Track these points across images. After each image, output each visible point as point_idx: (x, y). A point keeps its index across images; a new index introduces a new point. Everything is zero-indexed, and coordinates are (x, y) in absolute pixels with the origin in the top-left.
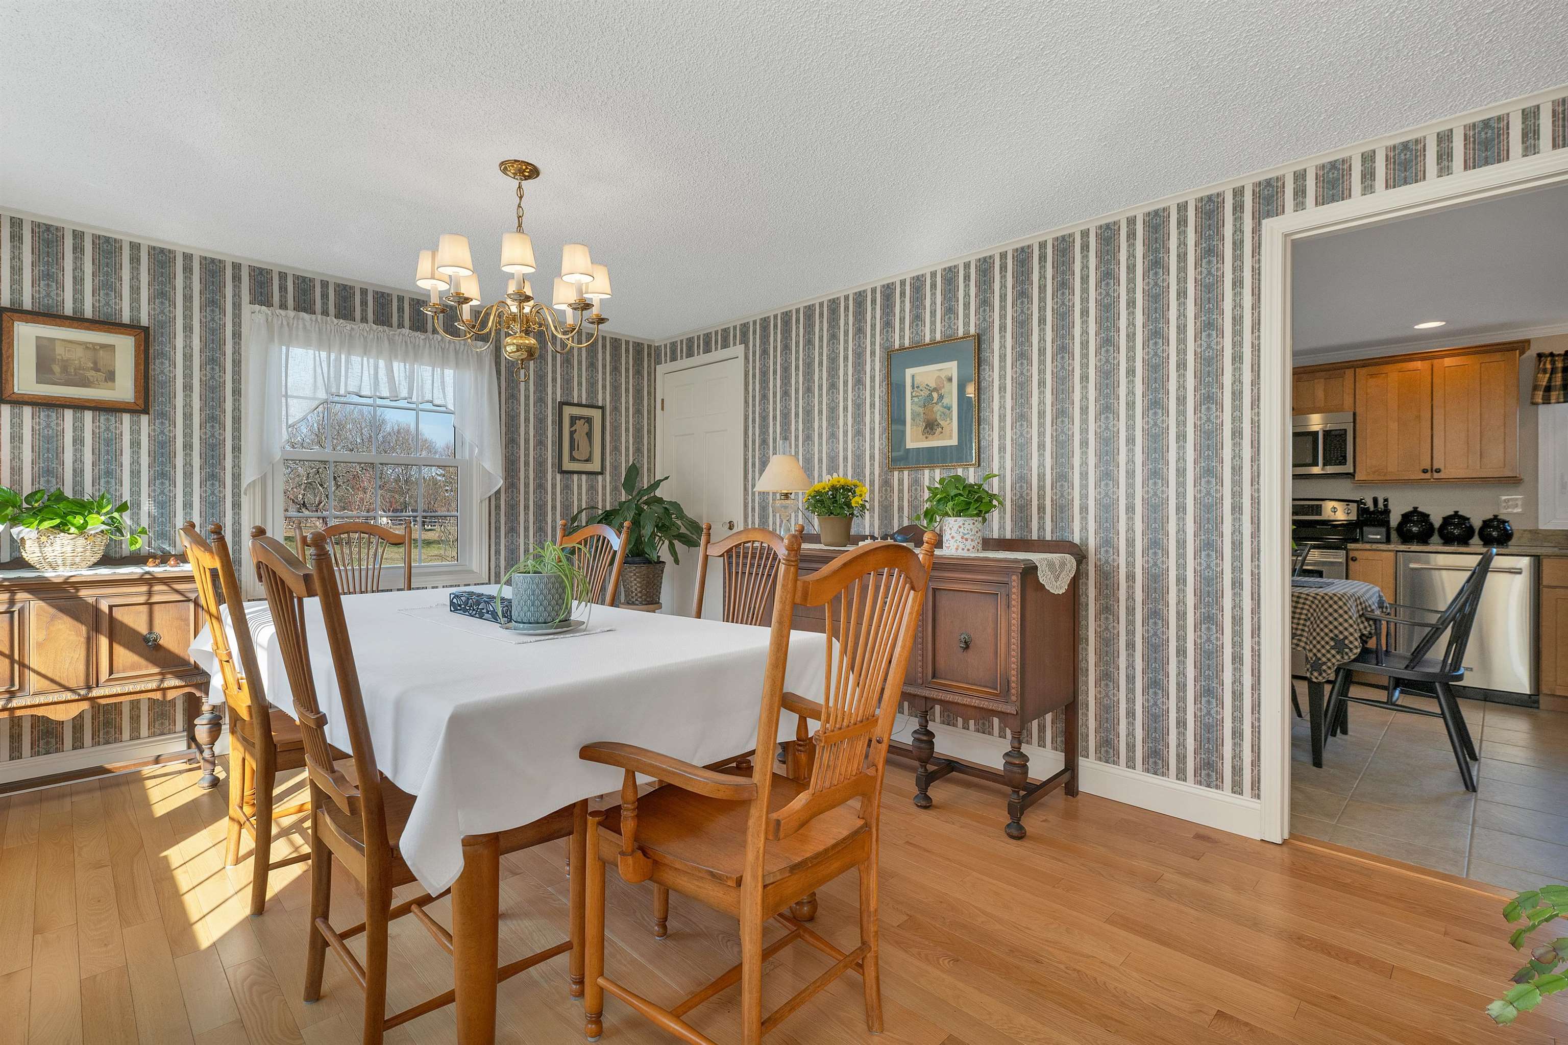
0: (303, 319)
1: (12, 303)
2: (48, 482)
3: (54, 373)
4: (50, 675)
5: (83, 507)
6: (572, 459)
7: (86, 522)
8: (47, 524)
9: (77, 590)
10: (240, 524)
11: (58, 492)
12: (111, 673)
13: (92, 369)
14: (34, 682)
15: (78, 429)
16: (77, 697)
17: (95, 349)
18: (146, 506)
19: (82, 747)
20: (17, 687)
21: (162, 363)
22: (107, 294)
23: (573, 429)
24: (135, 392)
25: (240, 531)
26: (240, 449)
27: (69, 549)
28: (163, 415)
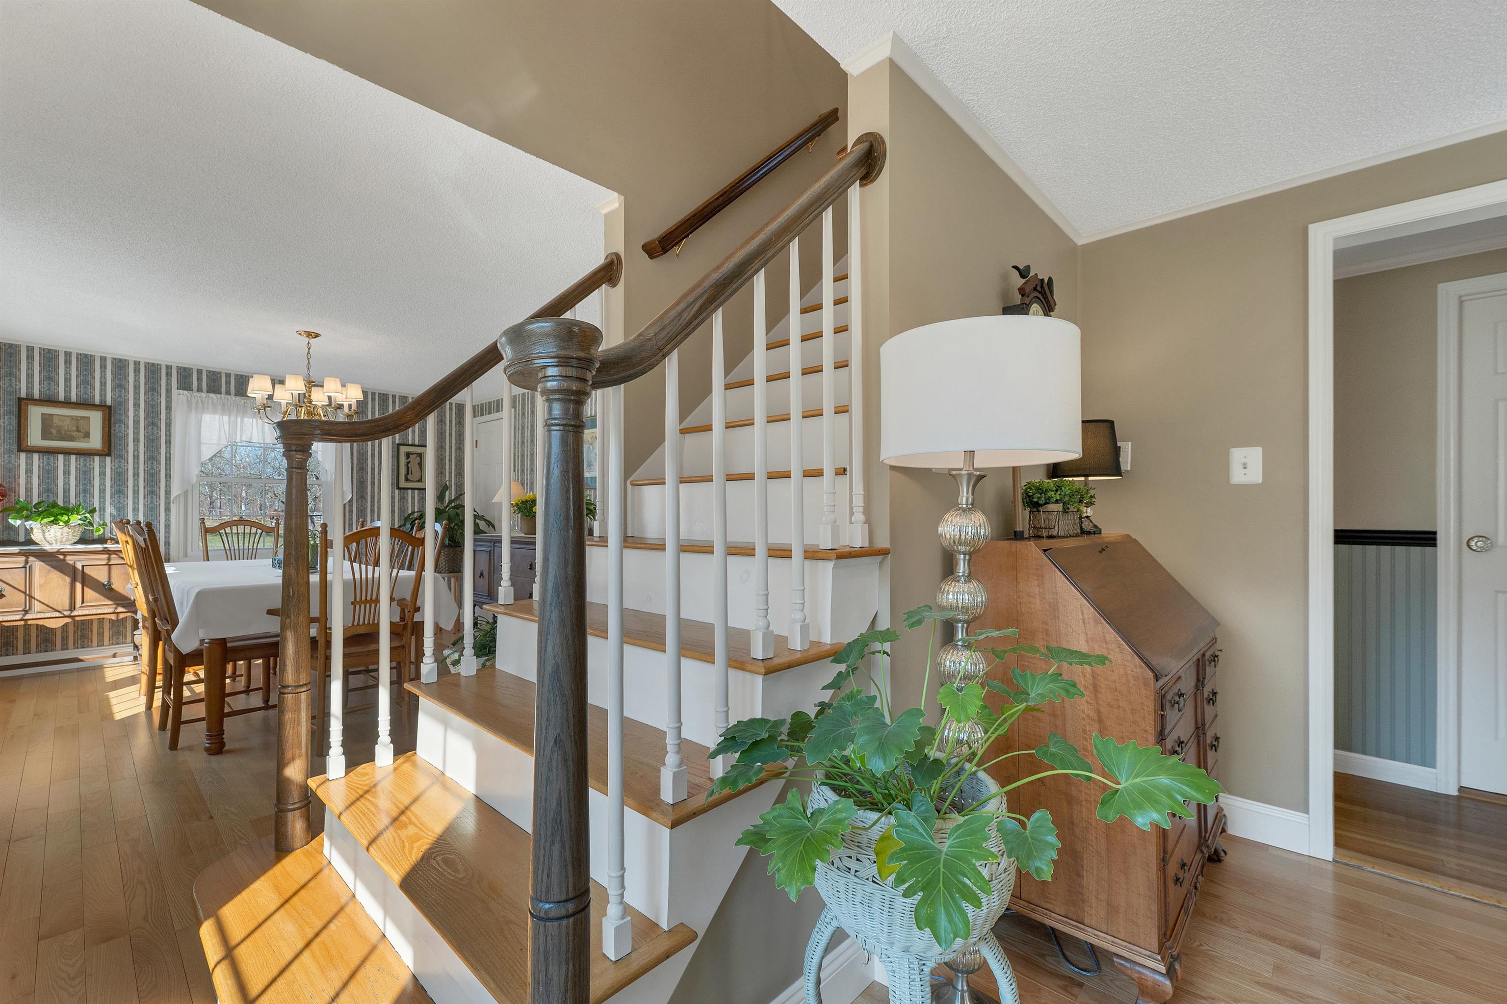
0: (212, 398)
1: (27, 395)
2: (48, 496)
3: (52, 434)
4: (46, 603)
5: (67, 510)
6: (407, 480)
7: (69, 519)
8: (46, 520)
9: (65, 556)
10: (169, 521)
11: (53, 502)
12: (83, 602)
13: (76, 431)
14: (37, 606)
15: (67, 466)
16: (62, 615)
17: (77, 420)
18: (109, 509)
19: (67, 649)
20: (28, 608)
21: (120, 426)
22: (86, 387)
23: (408, 460)
24: (103, 444)
25: (169, 525)
26: (170, 476)
27: (59, 534)
28: (120, 457)
